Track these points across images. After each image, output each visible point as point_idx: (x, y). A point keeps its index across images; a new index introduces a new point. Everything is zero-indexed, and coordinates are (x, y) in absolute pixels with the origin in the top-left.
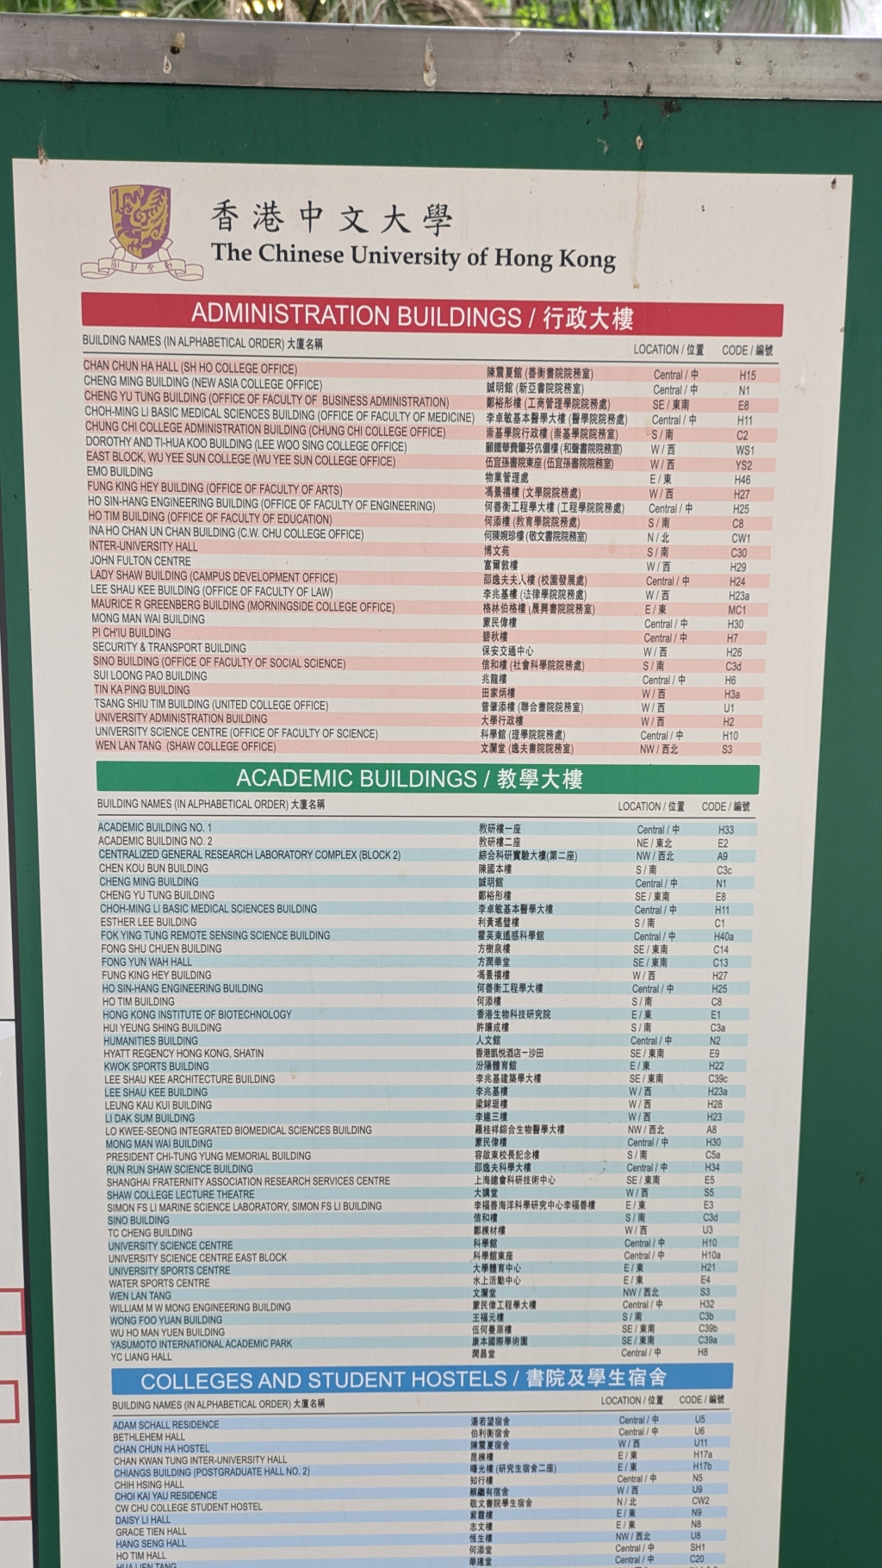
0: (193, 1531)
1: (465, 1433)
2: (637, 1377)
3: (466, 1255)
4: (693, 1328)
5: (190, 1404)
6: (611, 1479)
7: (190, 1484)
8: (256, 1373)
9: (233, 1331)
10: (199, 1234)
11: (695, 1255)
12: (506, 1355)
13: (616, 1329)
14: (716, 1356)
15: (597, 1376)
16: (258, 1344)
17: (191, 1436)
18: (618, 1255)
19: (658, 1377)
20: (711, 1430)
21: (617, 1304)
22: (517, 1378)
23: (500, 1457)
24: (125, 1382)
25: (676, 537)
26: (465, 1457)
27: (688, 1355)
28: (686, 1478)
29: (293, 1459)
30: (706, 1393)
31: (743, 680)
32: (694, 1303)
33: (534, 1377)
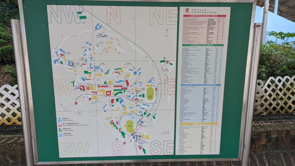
0: (185, 95)
1: (203, 89)
2: (215, 85)
3: (204, 77)
4: (218, 82)
5: (186, 87)
6: (213, 92)
7: (185, 92)
8: (190, 84)
9: (189, 82)
10: (187, 75)
11: (219, 77)
12: (206, 83)
13: (213, 82)
14: (220, 84)
15: (212, 85)
17: (186, 89)
18: (214, 77)
19: (216, 85)
20: (219, 89)
21: (213, 80)
22: (207, 85)
23: (205, 90)
24: (182, 85)
25: (219, 30)
26: (203, 90)
27: (218, 84)
28: (217, 92)
29: (192, 90)
30: (219, 86)
31: (223, 39)
32: (218, 80)
33: (208, 85)
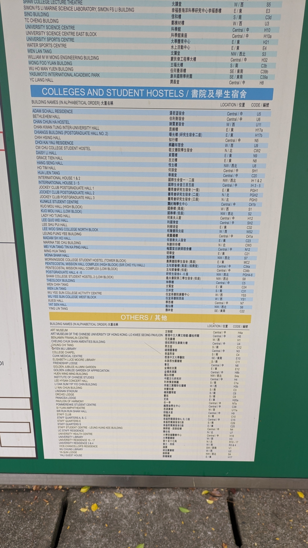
0: (65, 158)
1: (167, 118)
2: (235, 94)
3: (168, 35)
4: (258, 71)
5: (62, 102)
6: (223, 140)
7: (64, 138)
8: (86, 88)
9: (77, 69)
10: (62, 22)
11: (260, 36)
12: (184, 83)
13: (227, 71)
14: (267, 84)
15: (219, 93)
16: (86, 75)
17: (63, 117)
18: (229, 35)
19: (243, 94)
20: (263, 119)
21: (228, 59)
22: (187, 94)
23: (181, 129)
24: (36, 91)
26: (167, 129)
27: (255, 84)
28: (252, 140)
29: (102, 128)
30: (262, 102)
32: (259, 60)
33: (195, 93)
